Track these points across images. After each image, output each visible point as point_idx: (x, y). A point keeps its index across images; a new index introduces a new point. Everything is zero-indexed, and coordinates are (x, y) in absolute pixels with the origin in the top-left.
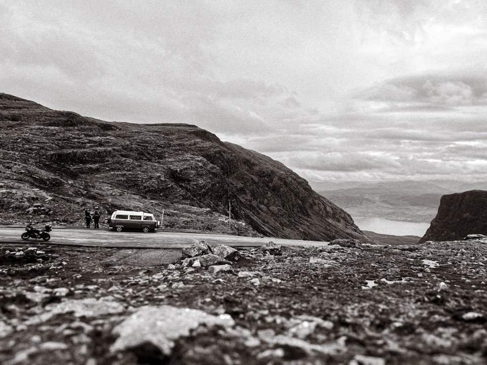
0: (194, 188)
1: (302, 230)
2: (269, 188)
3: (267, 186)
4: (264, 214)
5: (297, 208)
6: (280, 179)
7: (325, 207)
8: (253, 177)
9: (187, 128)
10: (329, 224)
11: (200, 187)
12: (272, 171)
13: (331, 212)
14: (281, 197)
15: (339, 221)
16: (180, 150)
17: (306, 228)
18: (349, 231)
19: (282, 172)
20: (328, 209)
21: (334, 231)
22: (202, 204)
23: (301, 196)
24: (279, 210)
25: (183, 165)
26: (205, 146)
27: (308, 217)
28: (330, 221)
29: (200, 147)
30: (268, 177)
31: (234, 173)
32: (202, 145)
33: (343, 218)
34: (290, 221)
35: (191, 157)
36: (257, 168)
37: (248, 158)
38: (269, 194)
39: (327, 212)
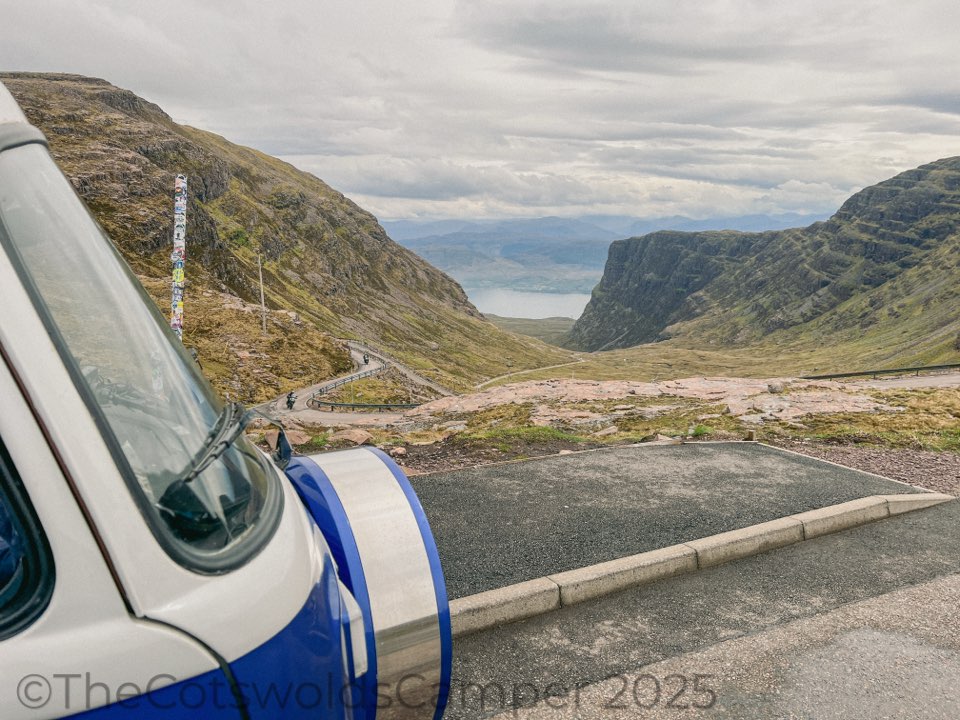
0: (126, 228)
1: (378, 320)
2: (301, 234)
3: (295, 228)
4: (294, 290)
5: (362, 274)
6: (321, 212)
7: (414, 270)
8: (263, 207)
9: (84, 86)
10: (427, 306)
11: (144, 225)
12: (302, 195)
13: (427, 280)
14: (326, 252)
15: (441, 298)
16: (71, 130)
17: (384, 314)
18: (462, 316)
19: (323, 198)
20: (421, 274)
21: (435, 318)
22: (153, 269)
23: (366, 248)
24: (327, 281)
25: (86, 168)
26: (136, 130)
27: (385, 293)
28: (426, 298)
29: (124, 133)
30: (294, 209)
31: (216, 197)
32: (126, 127)
33: (448, 291)
34: (352, 302)
35: (105, 151)
36: (266, 188)
37: (243, 163)
38: (302, 245)
39: (419, 281)
